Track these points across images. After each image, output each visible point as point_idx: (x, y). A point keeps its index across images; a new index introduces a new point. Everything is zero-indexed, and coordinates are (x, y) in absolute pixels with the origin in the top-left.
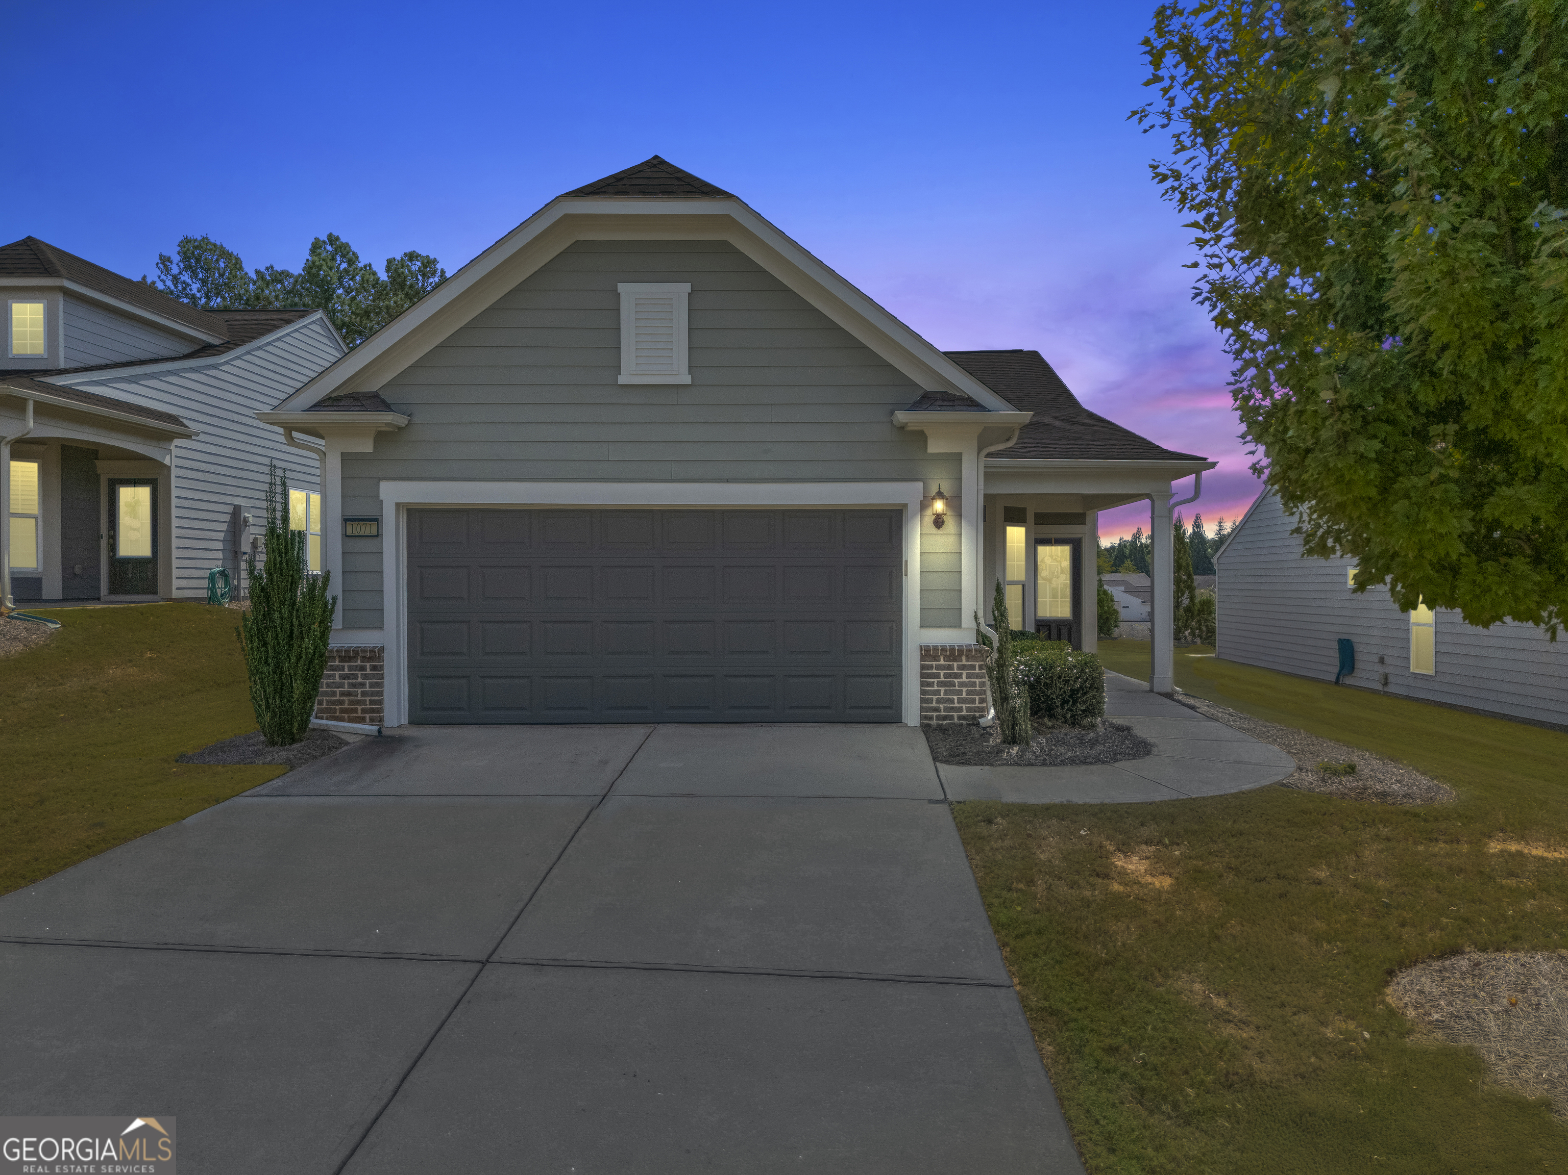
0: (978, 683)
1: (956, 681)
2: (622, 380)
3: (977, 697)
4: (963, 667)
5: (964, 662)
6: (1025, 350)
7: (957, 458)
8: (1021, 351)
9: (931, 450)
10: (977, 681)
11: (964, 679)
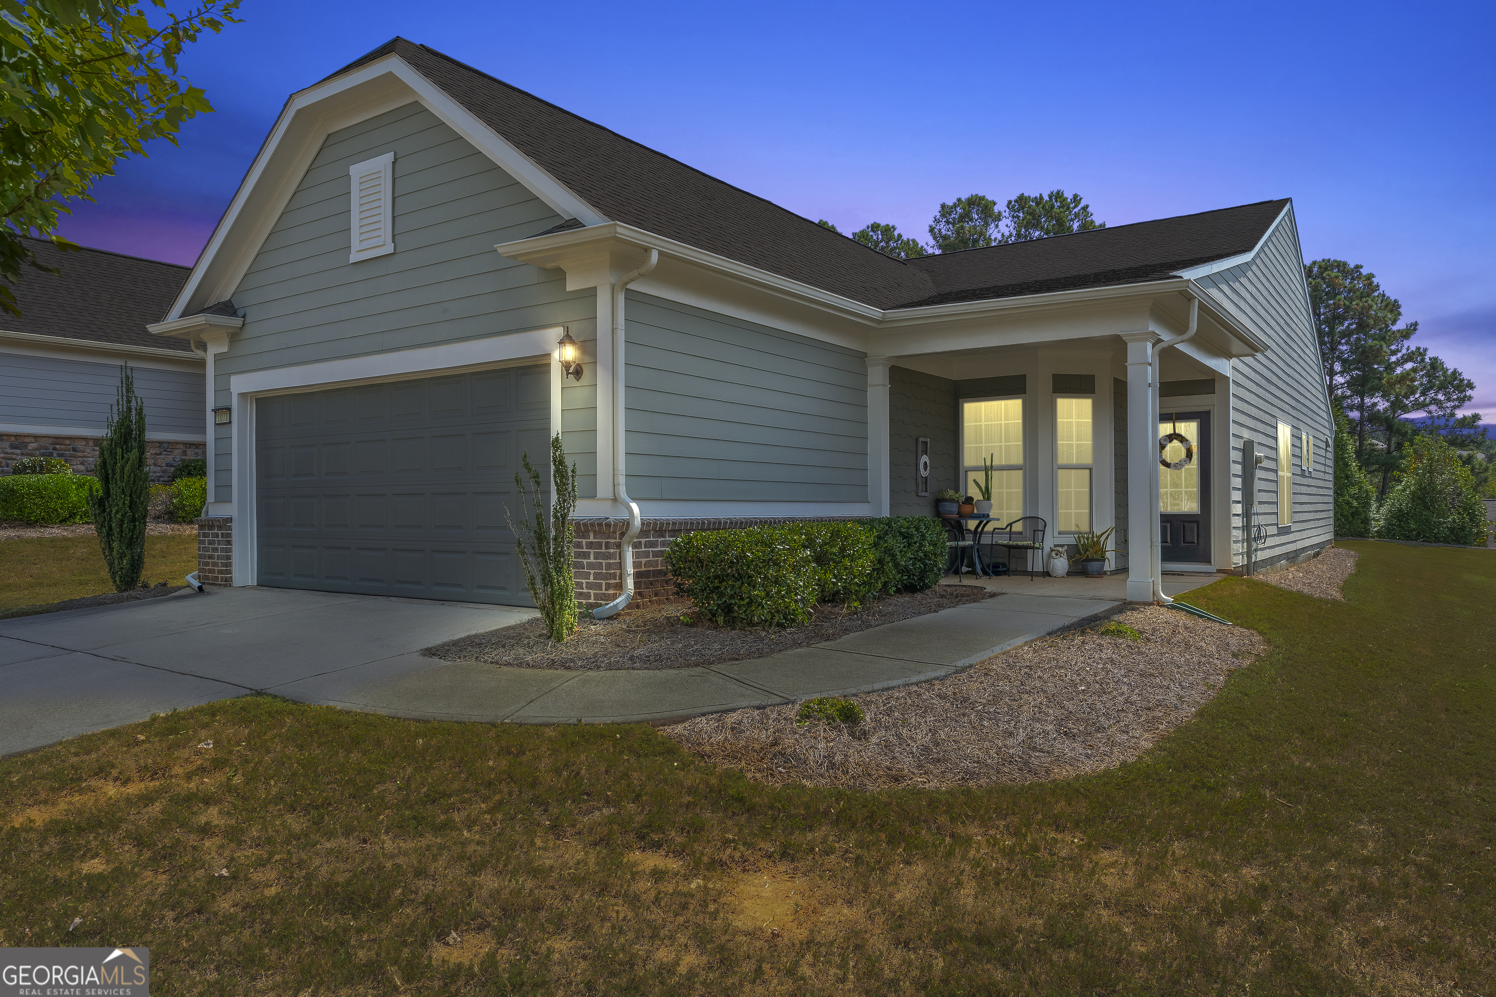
0: (604, 564)
1: (585, 561)
2: (354, 258)
3: (604, 582)
4: (590, 545)
5: (592, 539)
6: (1274, 199)
7: (592, 293)
8: (1270, 202)
9: (569, 288)
10: (604, 562)
11: (592, 560)
